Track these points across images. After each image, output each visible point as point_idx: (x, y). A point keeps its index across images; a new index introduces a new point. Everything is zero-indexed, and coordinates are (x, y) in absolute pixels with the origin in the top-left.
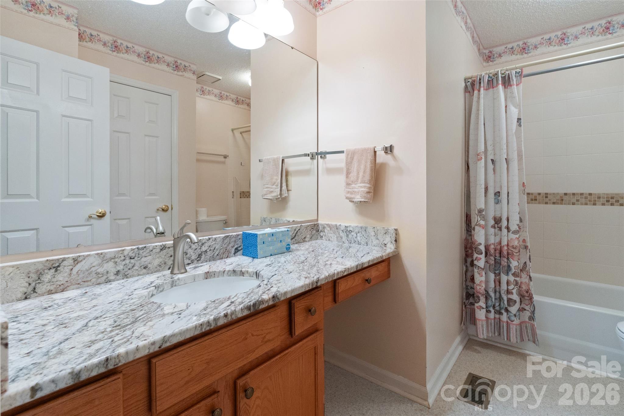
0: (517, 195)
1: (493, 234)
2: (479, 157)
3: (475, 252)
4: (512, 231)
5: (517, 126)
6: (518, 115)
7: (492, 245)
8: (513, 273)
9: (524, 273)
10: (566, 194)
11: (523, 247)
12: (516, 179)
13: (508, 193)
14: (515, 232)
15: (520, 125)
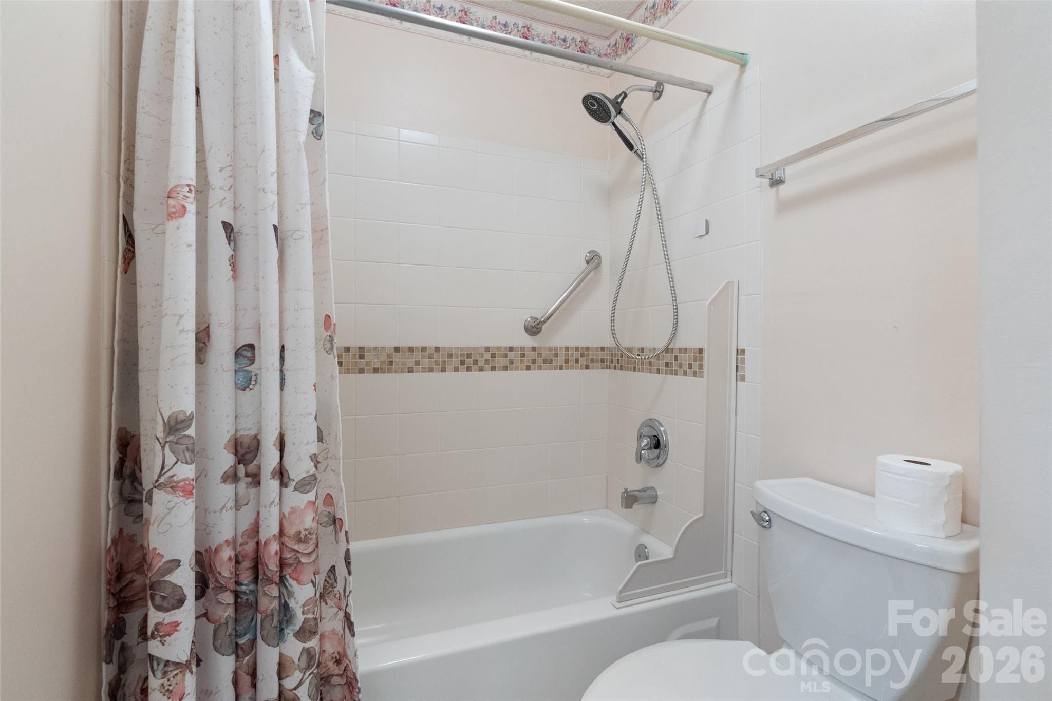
0: (312, 355)
1: (231, 503)
2: (171, 202)
3: (150, 604)
4: (294, 483)
5: (308, 134)
6: (314, 101)
7: (225, 548)
8: (297, 628)
9: (329, 601)
10: (397, 349)
11: (327, 519)
12: (308, 300)
13: (283, 348)
14: (305, 485)
15: (317, 134)
